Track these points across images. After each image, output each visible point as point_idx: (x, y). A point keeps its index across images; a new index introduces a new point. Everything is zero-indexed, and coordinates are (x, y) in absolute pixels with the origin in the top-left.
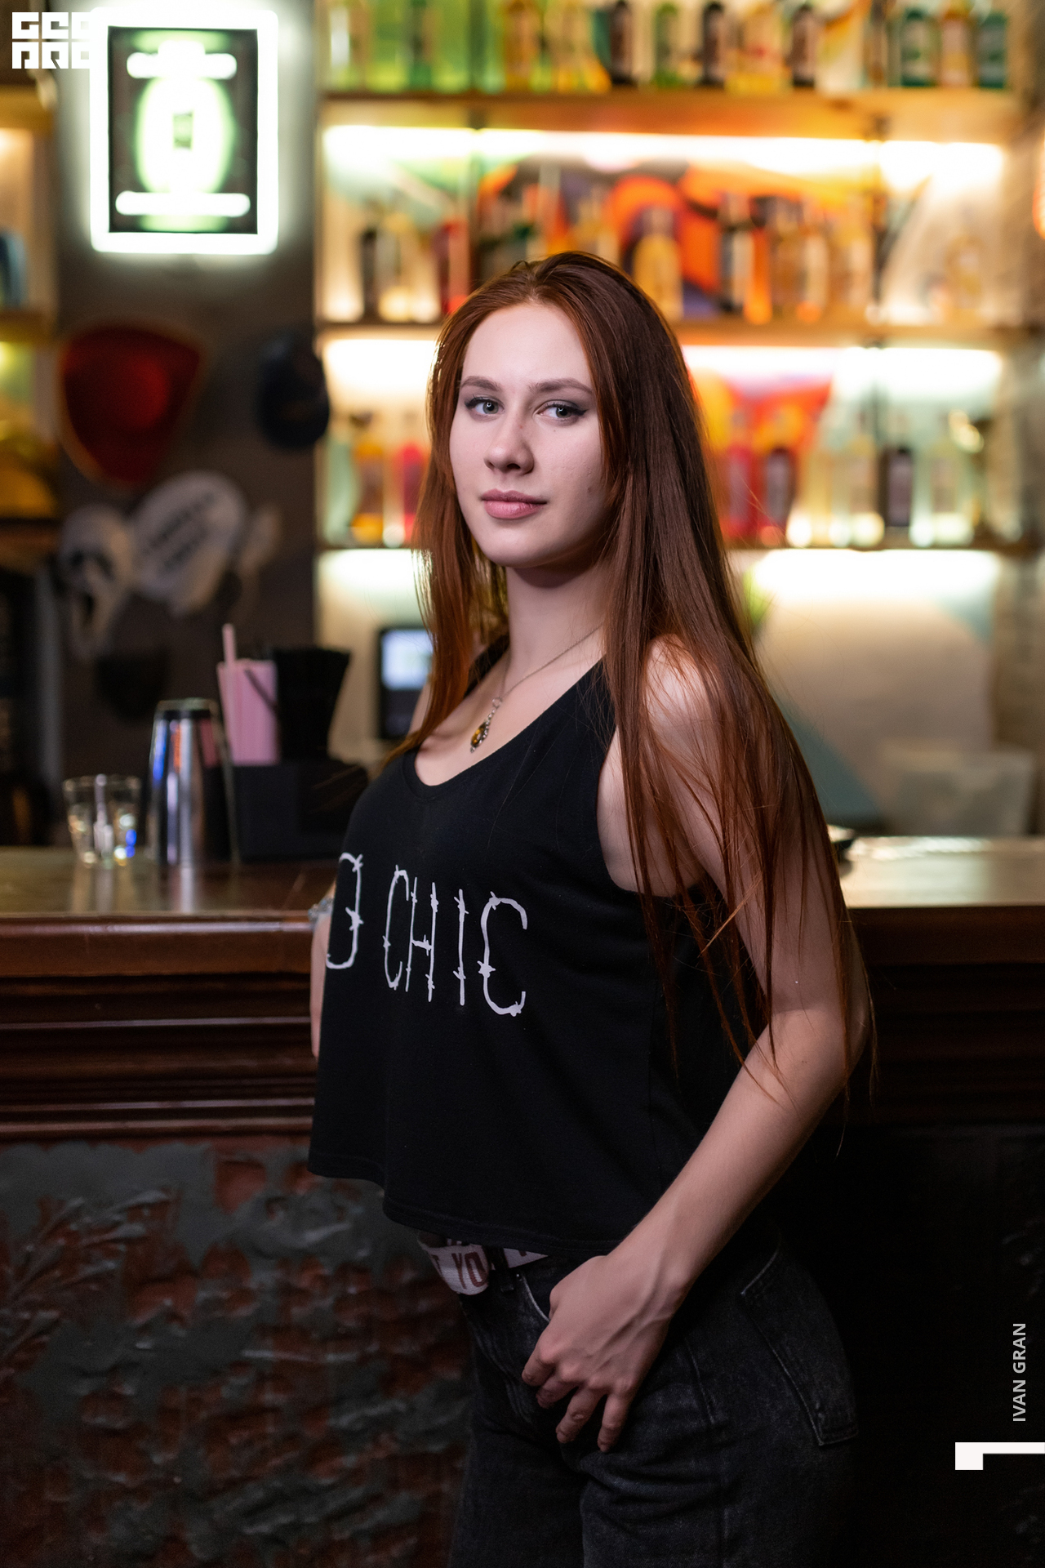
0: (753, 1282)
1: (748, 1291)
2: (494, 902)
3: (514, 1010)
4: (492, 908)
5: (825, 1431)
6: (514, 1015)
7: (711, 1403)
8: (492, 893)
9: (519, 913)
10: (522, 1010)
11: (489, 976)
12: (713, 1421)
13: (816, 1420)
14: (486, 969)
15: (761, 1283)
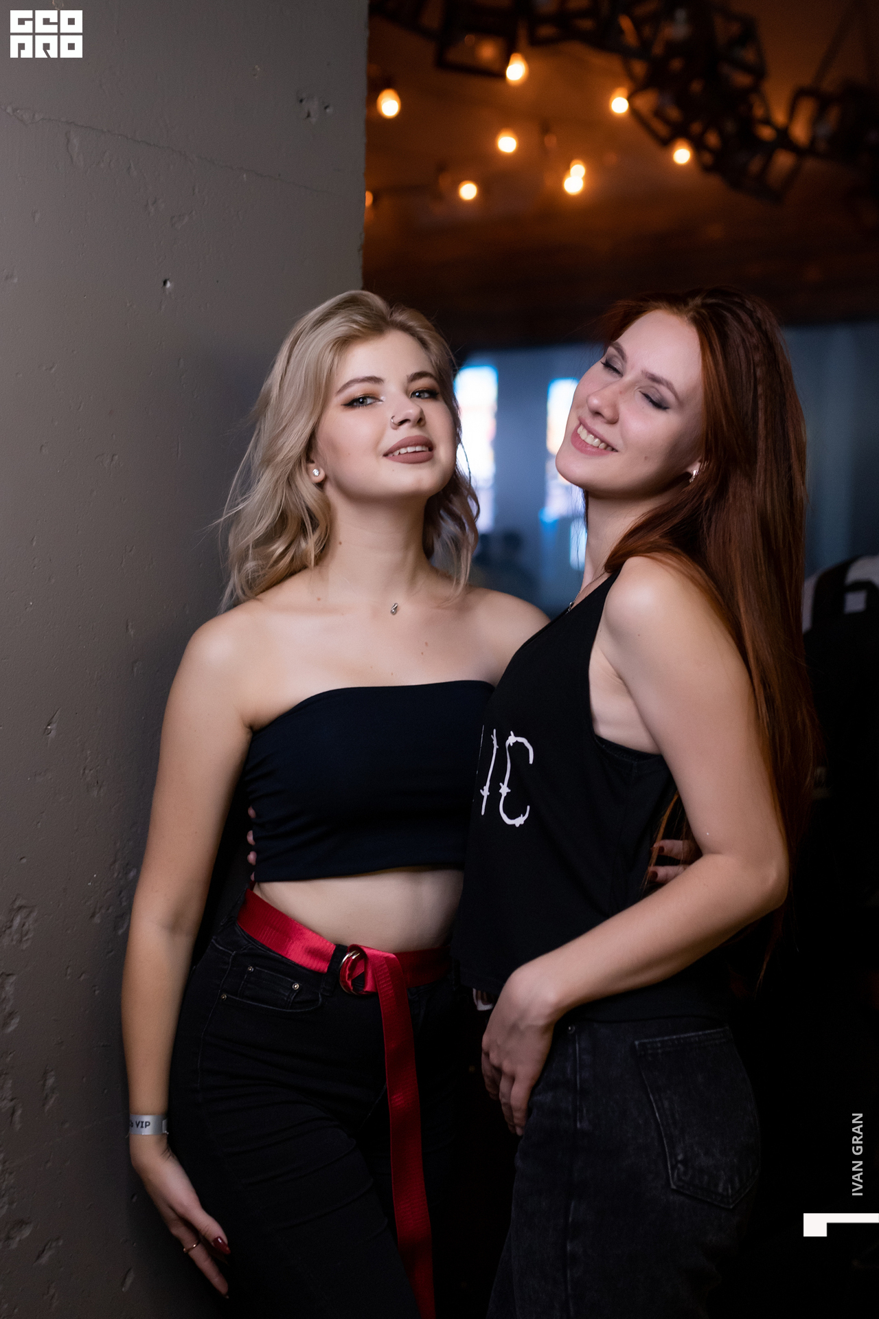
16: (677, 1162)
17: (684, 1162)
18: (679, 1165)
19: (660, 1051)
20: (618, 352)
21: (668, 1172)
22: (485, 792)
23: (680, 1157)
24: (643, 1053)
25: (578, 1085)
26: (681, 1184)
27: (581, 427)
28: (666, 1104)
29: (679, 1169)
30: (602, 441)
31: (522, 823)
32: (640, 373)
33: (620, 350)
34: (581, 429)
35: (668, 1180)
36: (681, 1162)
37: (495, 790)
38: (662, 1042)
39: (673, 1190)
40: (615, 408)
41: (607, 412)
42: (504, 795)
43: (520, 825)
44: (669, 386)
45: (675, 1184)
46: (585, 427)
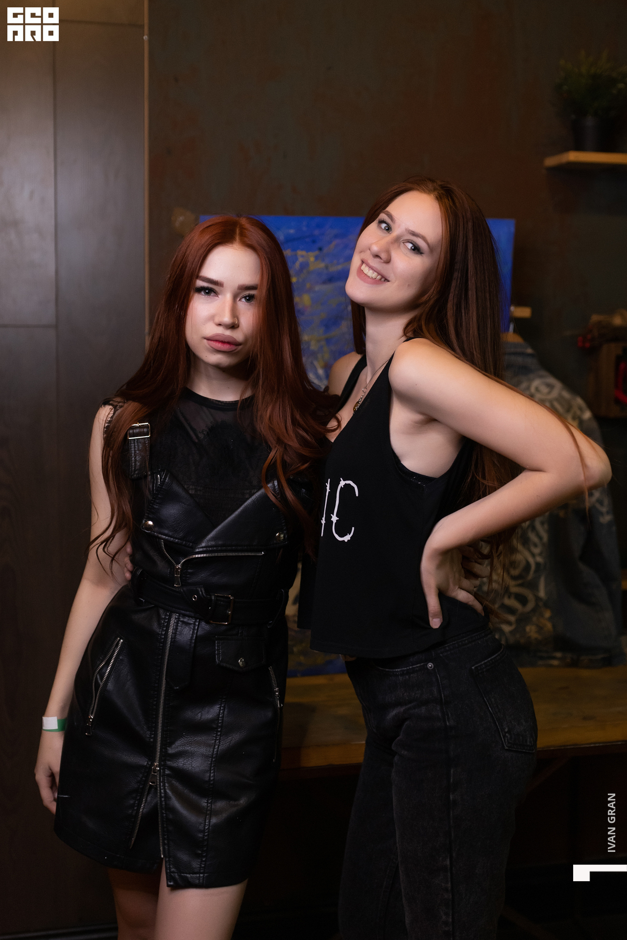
0: (479, 664)
1: (476, 668)
2: (342, 483)
3: (347, 538)
4: (341, 487)
5: (509, 743)
6: (346, 541)
7: (448, 715)
8: (341, 479)
9: (354, 488)
10: (351, 538)
11: (335, 522)
12: (448, 724)
13: (504, 736)
14: (334, 519)
15: (484, 666)
16: (506, 733)
17: (509, 732)
18: (507, 734)
19: (484, 670)
20: (389, 217)
21: (502, 741)
22: (323, 522)
23: (506, 730)
24: (477, 673)
25: (443, 700)
26: (510, 745)
27: (364, 266)
28: (493, 700)
29: (507, 737)
30: (379, 274)
31: (349, 539)
32: (405, 230)
33: (390, 216)
34: (364, 267)
35: (503, 744)
36: (507, 732)
37: (328, 519)
38: (484, 663)
39: (507, 749)
40: (388, 252)
41: (383, 256)
42: (334, 522)
43: (348, 540)
44: (424, 238)
45: (507, 746)
46: (368, 265)
